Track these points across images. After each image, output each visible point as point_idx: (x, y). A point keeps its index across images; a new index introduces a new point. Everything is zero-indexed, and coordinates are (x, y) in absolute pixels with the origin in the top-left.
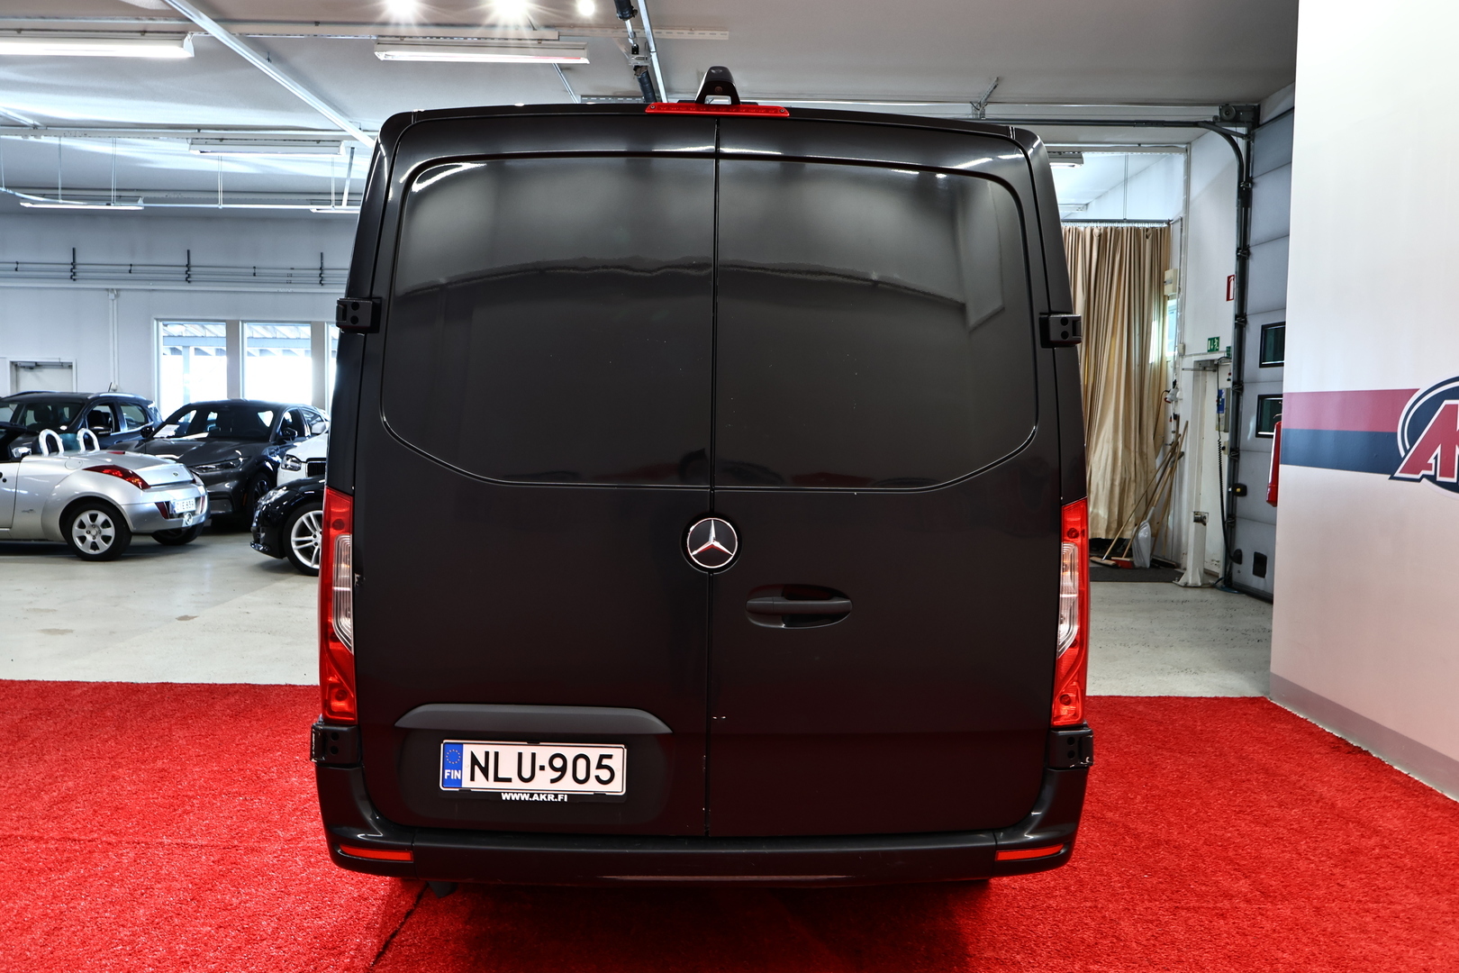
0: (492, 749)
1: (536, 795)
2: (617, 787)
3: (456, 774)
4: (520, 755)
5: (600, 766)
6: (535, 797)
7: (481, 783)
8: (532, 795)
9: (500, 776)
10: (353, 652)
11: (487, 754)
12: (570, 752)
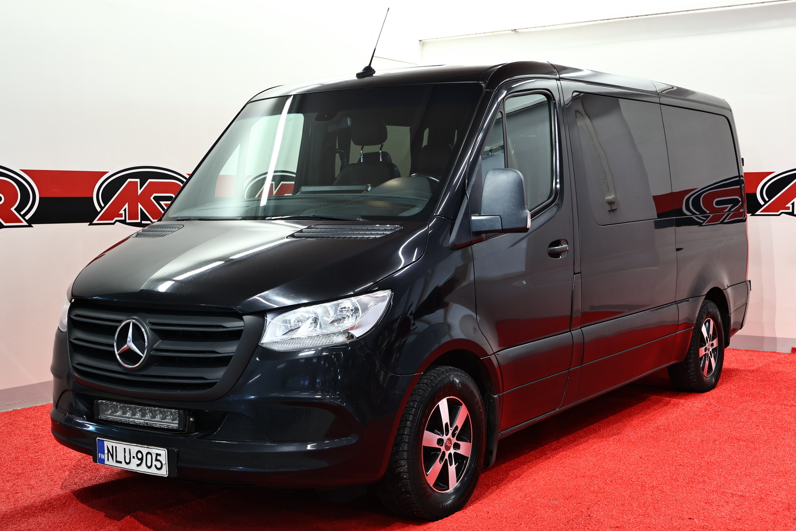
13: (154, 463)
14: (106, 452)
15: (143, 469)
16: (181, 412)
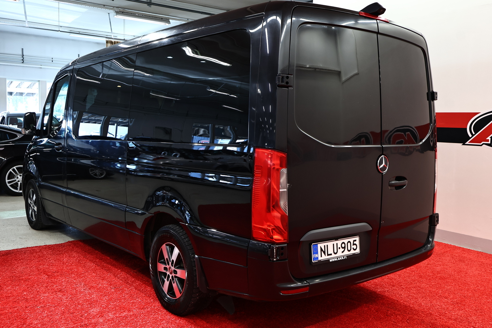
0: (326, 244)
1: (339, 258)
2: (358, 251)
3: (316, 256)
4: (333, 244)
5: (354, 244)
6: (339, 259)
7: (324, 257)
8: (337, 258)
9: (329, 254)
10: (287, 215)
11: (325, 246)
12: (346, 241)
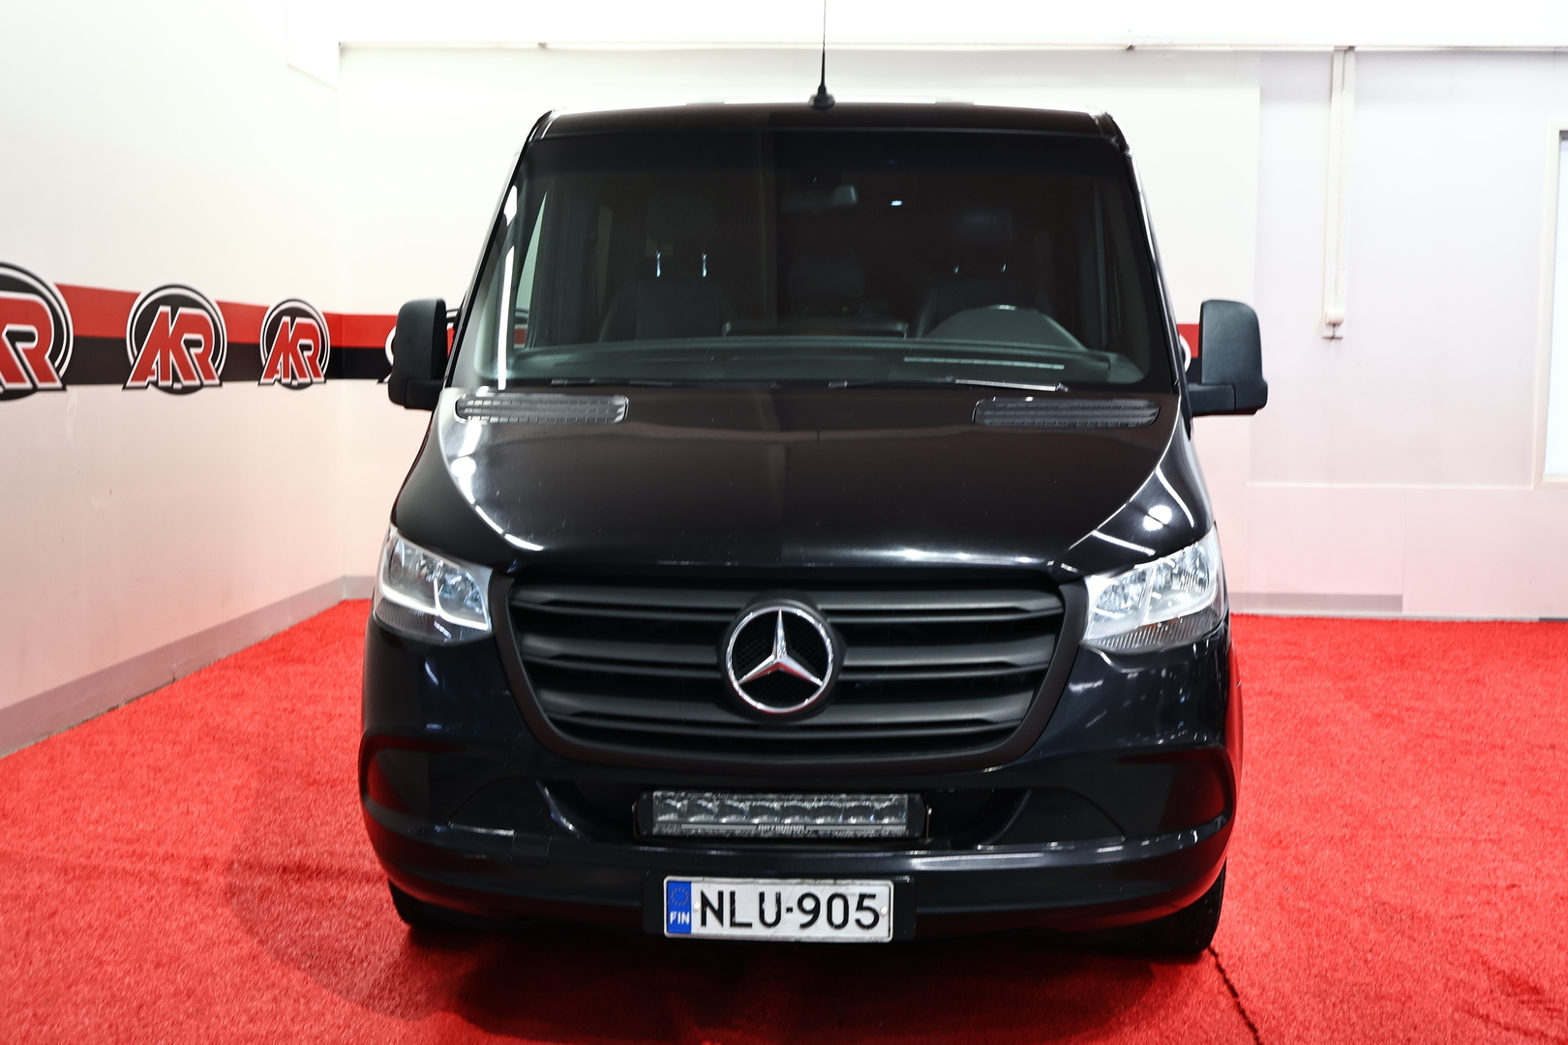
13: (853, 915)
14: (696, 905)
15: (821, 932)
16: (917, 797)
